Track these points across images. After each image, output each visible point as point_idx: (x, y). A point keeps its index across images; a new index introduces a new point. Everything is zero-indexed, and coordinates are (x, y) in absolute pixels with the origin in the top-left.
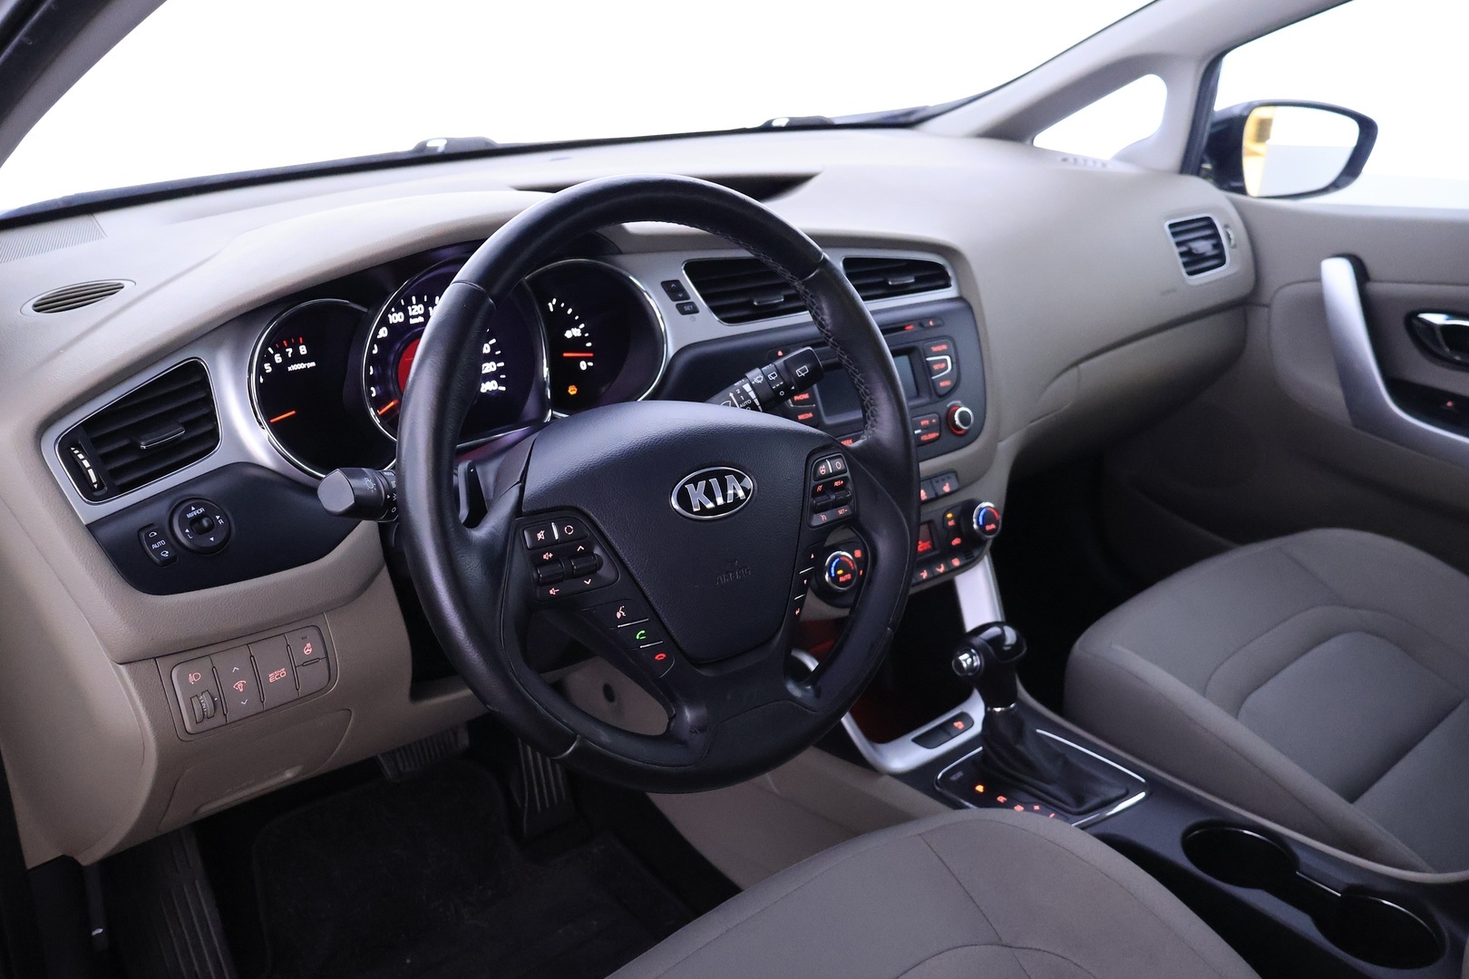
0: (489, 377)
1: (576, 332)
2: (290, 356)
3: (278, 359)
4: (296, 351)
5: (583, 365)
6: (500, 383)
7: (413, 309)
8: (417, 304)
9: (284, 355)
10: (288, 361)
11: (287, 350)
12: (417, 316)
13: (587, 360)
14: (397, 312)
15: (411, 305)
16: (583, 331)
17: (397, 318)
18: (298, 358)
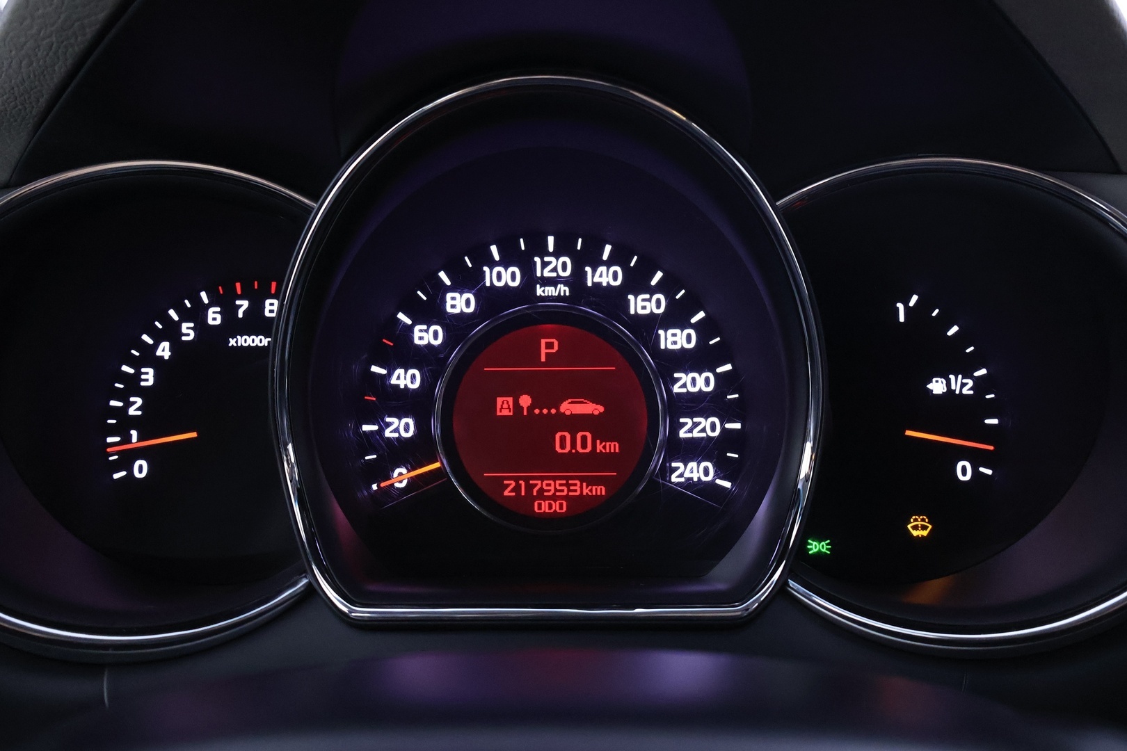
0: (694, 450)
1: (963, 386)
2: (240, 315)
3: (214, 317)
4: (257, 308)
5: (964, 471)
6: (724, 469)
7: (545, 264)
8: (557, 254)
9: (229, 311)
10: (232, 325)
11: (238, 302)
12: (553, 282)
13: (977, 459)
14: (505, 263)
15: (543, 252)
16: (979, 384)
17: (506, 277)
18: (255, 322)
